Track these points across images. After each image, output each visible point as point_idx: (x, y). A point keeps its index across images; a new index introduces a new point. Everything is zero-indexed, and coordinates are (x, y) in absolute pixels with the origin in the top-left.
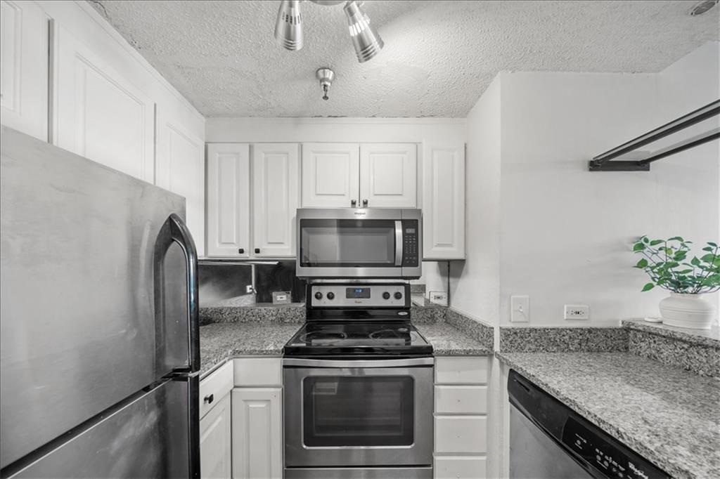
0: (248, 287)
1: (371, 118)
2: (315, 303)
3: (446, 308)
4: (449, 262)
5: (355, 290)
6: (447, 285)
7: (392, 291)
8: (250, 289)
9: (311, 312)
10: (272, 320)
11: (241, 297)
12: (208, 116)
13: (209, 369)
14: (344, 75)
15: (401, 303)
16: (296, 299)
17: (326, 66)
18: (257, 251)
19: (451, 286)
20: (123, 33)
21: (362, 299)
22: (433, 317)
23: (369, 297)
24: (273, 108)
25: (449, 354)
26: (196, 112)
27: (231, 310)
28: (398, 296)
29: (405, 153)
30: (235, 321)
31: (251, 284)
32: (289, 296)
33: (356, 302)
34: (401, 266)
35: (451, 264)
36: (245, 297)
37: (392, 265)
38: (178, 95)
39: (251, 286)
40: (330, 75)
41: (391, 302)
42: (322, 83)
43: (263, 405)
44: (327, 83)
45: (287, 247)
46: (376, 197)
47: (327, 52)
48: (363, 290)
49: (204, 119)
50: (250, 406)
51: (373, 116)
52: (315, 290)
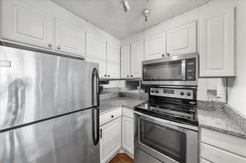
0: (138, 87)
1: (172, 19)
2: (152, 94)
3: (223, 104)
4: (227, 78)
5: (167, 90)
6: (226, 91)
7: (185, 92)
8: (139, 88)
9: (151, 97)
10: (139, 98)
11: (135, 90)
12: (121, 40)
13: (113, 108)
14: (153, 8)
15: (191, 97)
16: (146, 92)
17: (145, 9)
18: (132, 76)
19: (228, 92)
20: (99, 28)
21: (170, 94)
22: (213, 108)
23: (174, 94)
24: (135, 31)
25: (209, 128)
26: (118, 40)
27: (128, 93)
28: (189, 94)
29: (189, 28)
30: (129, 97)
31: (139, 86)
32: (144, 90)
33: (167, 95)
34: (185, 81)
35: (228, 79)
36: (137, 90)
37: (181, 80)
38: (113, 37)
39: (139, 87)
40: (147, 11)
41: (185, 97)
42: (145, 16)
43: (129, 123)
44: (146, 15)
45: (140, 74)
46: (174, 51)
47: (143, 4)
48: (171, 90)
49: (120, 41)
50: (126, 122)
51: (172, 18)
52: (151, 89)
